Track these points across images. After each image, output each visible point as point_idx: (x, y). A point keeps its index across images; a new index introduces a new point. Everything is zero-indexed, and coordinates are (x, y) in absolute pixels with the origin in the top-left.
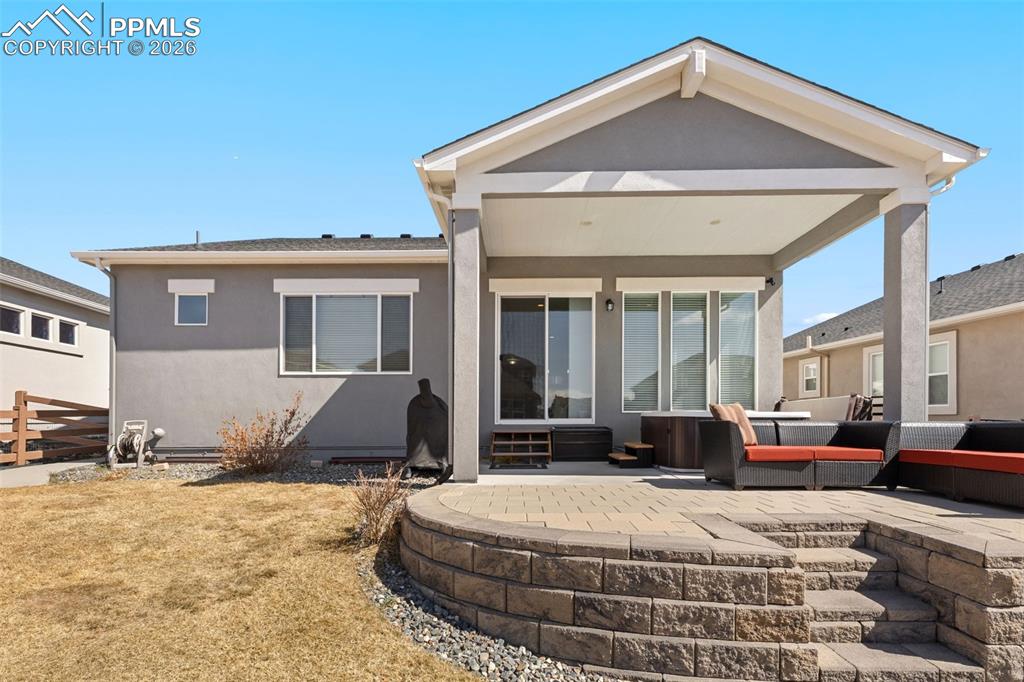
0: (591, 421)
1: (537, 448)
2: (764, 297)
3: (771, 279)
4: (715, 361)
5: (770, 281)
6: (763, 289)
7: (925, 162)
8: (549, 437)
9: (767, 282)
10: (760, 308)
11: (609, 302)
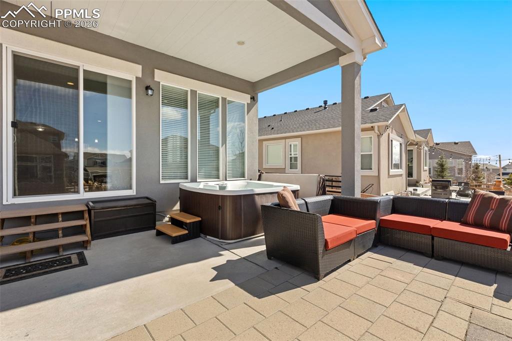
0: (132, 192)
1: (68, 232)
2: (250, 107)
3: (254, 97)
4: (224, 145)
5: (253, 98)
6: (249, 102)
7: (362, 41)
8: (86, 215)
9: (251, 98)
10: (248, 113)
11: (148, 88)
